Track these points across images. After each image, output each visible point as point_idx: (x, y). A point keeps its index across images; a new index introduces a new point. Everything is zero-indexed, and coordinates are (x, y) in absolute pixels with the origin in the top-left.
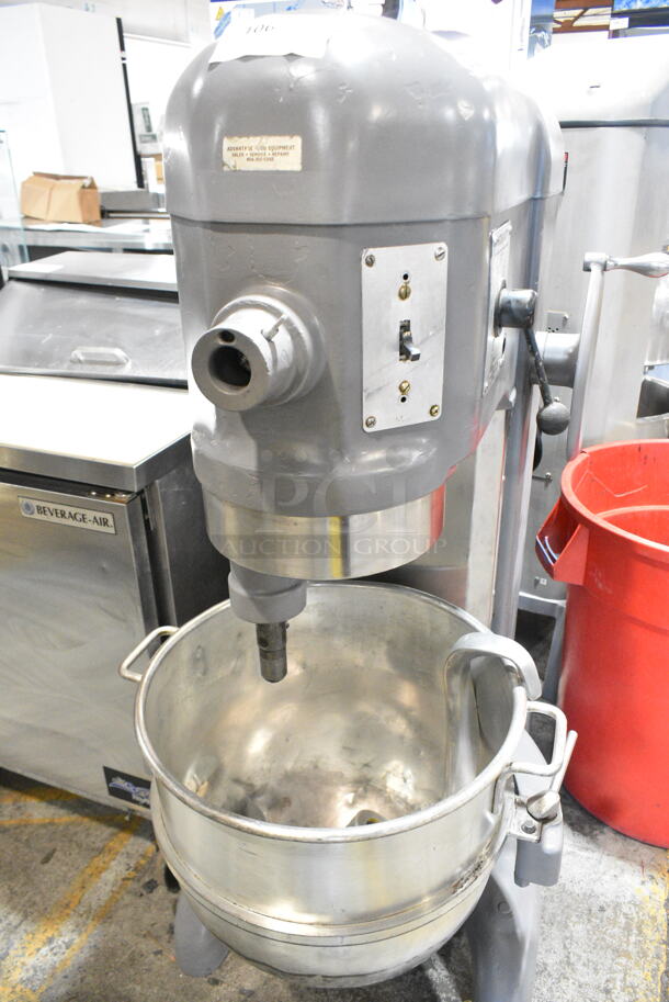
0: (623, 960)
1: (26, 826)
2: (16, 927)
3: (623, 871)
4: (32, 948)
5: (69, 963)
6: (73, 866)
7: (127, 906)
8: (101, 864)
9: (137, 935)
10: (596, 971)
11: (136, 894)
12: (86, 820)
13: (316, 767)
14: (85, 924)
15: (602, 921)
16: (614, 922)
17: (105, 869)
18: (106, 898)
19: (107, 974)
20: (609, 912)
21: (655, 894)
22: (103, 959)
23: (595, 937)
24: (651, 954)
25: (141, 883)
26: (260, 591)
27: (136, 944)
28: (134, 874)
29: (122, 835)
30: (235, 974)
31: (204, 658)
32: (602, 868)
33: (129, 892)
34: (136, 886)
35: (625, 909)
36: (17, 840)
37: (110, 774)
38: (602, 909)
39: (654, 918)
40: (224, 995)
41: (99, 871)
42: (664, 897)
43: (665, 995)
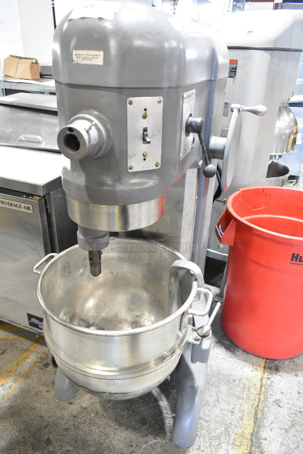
0: (240, 401)
3: (245, 366)
5: (10, 394)
6: (14, 356)
7: (36, 373)
8: (26, 356)
9: (39, 384)
10: (229, 404)
11: (40, 368)
12: (21, 338)
13: (116, 316)
14: (18, 379)
15: (233, 385)
16: (238, 386)
17: (27, 358)
18: (28, 369)
19: (26, 399)
20: (237, 382)
21: (257, 376)
22: (25, 393)
23: (230, 392)
24: (252, 399)
25: (43, 364)
26: (90, 237)
27: (39, 388)
28: (39, 360)
29: (35, 345)
30: (79, 401)
31: (69, 267)
32: (236, 365)
33: (37, 367)
34: (41, 365)
35: (244, 381)
37: (30, 316)
38: (234, 381)
39: (255, 385)
40: (74, 408)
41: (25, 359)
42: (260, 377)
43: (256, 414)
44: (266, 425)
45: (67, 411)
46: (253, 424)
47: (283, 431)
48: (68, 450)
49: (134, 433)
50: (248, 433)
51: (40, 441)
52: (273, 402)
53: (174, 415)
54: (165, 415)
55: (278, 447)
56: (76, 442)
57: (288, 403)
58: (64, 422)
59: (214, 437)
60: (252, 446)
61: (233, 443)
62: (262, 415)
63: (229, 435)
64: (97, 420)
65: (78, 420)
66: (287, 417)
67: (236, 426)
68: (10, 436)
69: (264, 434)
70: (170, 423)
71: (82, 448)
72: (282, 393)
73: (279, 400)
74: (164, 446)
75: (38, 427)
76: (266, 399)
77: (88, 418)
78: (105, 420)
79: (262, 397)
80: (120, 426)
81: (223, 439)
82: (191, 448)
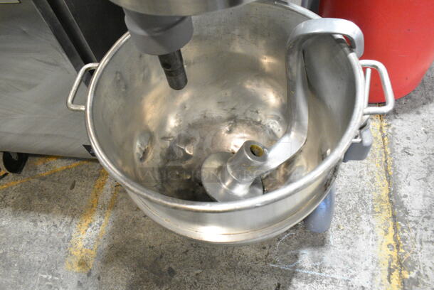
1: (54, 173)
2: (71, 223)
4: (83, 230)
5: (104, 232)
6: (87, 187)
7: (122, 198)
8: (101, 182)
9: (132, 210)
10: (354, 169)
13: (205, 117)
14: (104, 213)
17: (104, 184)
18: (110, 197)
19: (124, 232)
22: (120, 226)
24: (378, 155)
27: (133, 215)
31: (122, 78)
33: (121, 192)
36: (53, 181)
37: (88, 148)
39: (376, 138)
41: (102, 186)
42: (379, 127)
43: (387, 171)
44: (402, 180)
46: (387, 184)
47: (422, 181)
48: (197, 274)
50: (385, 196)
51: (161, 274)
52: (402, 151)
55: (421, 200)
56: (201, 262)
57: (418, 148)
58: (178, 245)
59: (350, 210)
60: (393, 208)
61: (373, 211)
62: (395, 171)
63: (365, 203)
66: (422, 165)
67: (370, 192)
68: (125, 279)
69: (403, 191)
71: (212, 268)
72: (408, 138)
73: (408, 148)
74: (300, 237)
75: (153, 259)
76: (393, 151)
79: (388, 150)
81: (360, 210)
82: (329, 230)
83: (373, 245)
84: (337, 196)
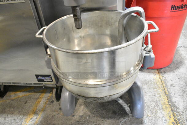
0: (156, 89)
1: (18, 98)
2: (22, 118)
4: (27, 121)
5: (38, 122)
6: (32, 102)
7: (48, 107)
8: (39, 101)
9: (52, 112)
10: (151, 92)
11: (49, 104)
12: (33, 93)
14: (39, 113)
15: (149, 84)
16: (151, 84)
17: (41, 101)
18: (43, 107)
19: (47, 121)
20: (150, 82)
21: (157, 77)
22: (46, 119)
23: (149, 87)
24: (160, 87)
25: (50, 102)
27: (53, 114)
28: (47, 101)
29: (42, 94)
30: (77, 113)
31: (57, 34)
32: (146, 75)
33: (47, 104)
34: (49, 103)
35: (153, 81)
36: (17, 101)
38: (148, 82)
39: (158, 81)
40: (76, 118)
41: (39, 102)
42: (159, 77)
43: (165, 93)
44: (173, 96)
45: (73, 120)
46: (166, 98)
47: (181, 96)
49: (112, 119)
50: (166, 102)
52: (170, 85)
53: (128, 105)
54: (124, 106)
55: (183, 103)
57: (177, 84)
59: (152, 108)
60: (171, 107)
61: (162, 108)
62: (169, 92)
63: (158, 106)
64: (91, 120)
65: (81, 122)
66: (179, 90)
67: (159, 101)
69: (174, 100)
70: (128, 109)
72: (172, 81)
73: (172, 84)
74: (130, 120)
76: (166, 86)
77: (85, 120)
78: (95, 118)
79: (164, 85)
80: (104, 119)
81: (157, 108)
82: (144, 117)
83: (165, 123)
84: (145, 103)
